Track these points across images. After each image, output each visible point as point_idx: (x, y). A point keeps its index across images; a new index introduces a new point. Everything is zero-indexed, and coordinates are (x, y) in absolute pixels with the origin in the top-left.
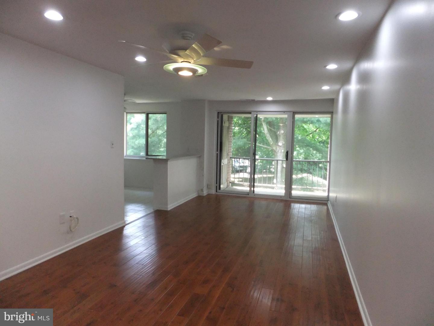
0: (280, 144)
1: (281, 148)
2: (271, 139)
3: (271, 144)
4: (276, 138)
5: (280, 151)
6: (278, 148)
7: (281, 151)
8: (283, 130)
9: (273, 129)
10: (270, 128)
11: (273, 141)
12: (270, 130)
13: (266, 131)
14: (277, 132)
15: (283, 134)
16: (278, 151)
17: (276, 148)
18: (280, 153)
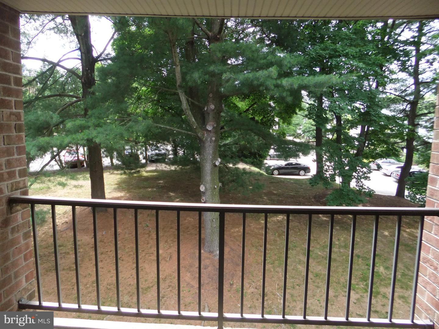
0: (209, 128)
1: (211, 134)
2: (193, 120)
3: (195, 127)
4: (202, 118)
5: (209, 139)
6: (206, 135)
7: (211, 139)
8: (213, 104)
9: (197, 103)
10: (193, 101)
11: (197, 123)
12: (192, 103)
13: (185, 105)
14: (204, 108)
15: (213, 110)
16: (206, 139)
17: (203, 135)
18: (209, 142)
